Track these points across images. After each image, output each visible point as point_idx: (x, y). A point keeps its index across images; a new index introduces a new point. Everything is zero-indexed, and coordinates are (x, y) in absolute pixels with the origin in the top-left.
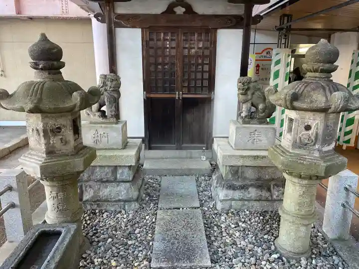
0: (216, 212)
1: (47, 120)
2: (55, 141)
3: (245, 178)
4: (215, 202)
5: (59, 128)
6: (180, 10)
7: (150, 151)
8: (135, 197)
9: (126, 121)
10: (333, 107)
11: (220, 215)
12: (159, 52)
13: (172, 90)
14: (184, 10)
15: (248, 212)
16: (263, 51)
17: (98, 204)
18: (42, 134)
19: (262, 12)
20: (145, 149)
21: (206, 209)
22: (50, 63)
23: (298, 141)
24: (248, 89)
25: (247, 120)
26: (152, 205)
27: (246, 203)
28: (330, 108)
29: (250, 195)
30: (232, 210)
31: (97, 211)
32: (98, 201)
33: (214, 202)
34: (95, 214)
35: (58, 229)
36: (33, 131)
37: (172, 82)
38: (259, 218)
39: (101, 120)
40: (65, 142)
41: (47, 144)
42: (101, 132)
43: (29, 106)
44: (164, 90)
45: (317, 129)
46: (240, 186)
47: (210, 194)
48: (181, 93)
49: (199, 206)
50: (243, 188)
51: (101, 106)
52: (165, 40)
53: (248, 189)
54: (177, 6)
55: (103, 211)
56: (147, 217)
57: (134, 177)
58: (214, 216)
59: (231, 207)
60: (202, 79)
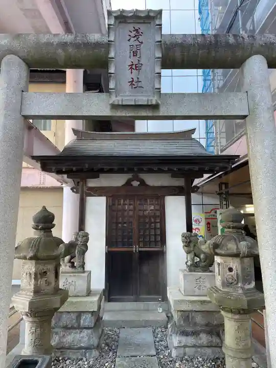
0: (171, 359)
1: (38, 266)
2: (42, 282)
3: (195, 324)
4: (171, 351)
5: (45, 272)
6: (136, 183)
7: (109, 303)
8: (95, 345)
9: (90, 272)
10: (241, 252)
11: (175, 362)
12: (120, 213)
13: (130, 245)
14: (139, 183)
15: (201, 359)
16: (212, 210)
17: (61, 352)
18: (33, 276)
19: (198, 184)
20: (105, 300)
21: (162, 357)
22: (46, 225)
23: (225, 280)
24: (190, 242)
25: (193, 268)
26: (111, 353)
27: (199, 349)
28: (240, 254)
29: (202, 341)
30: (186, 357)
31: (60, 359)
32: (62, 348)
33: (169, 351)
34: (58, 361)
35: (36, 359)
36: (26, 274)
37: (130, 237)
38: (211, 364)
39: (71, 270)
40: (48, 283)
41: (35, 285)
42: (70, 280)
43: (31, 254)
44: (123, 245)
45: (237, 270)
46: (192, 332)
47: (166, 344)
48: (137, 246)
49: (155, 353)
50: (195, 334)
51: (72, 258)
52: (125, 204)
53: (199, 335)
54: (133, 181)
55: (66, 359)
56: (106, 364)
57: (95, 324)
58: (169, 363)
59: (185, 354)
60: (155, 235)
